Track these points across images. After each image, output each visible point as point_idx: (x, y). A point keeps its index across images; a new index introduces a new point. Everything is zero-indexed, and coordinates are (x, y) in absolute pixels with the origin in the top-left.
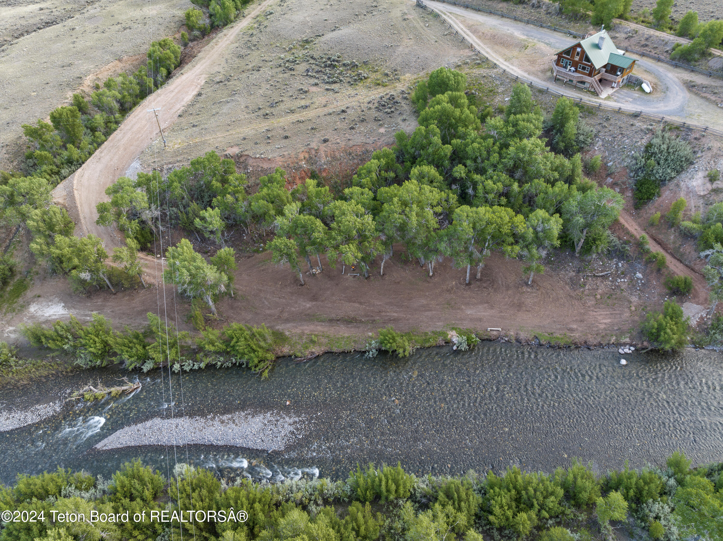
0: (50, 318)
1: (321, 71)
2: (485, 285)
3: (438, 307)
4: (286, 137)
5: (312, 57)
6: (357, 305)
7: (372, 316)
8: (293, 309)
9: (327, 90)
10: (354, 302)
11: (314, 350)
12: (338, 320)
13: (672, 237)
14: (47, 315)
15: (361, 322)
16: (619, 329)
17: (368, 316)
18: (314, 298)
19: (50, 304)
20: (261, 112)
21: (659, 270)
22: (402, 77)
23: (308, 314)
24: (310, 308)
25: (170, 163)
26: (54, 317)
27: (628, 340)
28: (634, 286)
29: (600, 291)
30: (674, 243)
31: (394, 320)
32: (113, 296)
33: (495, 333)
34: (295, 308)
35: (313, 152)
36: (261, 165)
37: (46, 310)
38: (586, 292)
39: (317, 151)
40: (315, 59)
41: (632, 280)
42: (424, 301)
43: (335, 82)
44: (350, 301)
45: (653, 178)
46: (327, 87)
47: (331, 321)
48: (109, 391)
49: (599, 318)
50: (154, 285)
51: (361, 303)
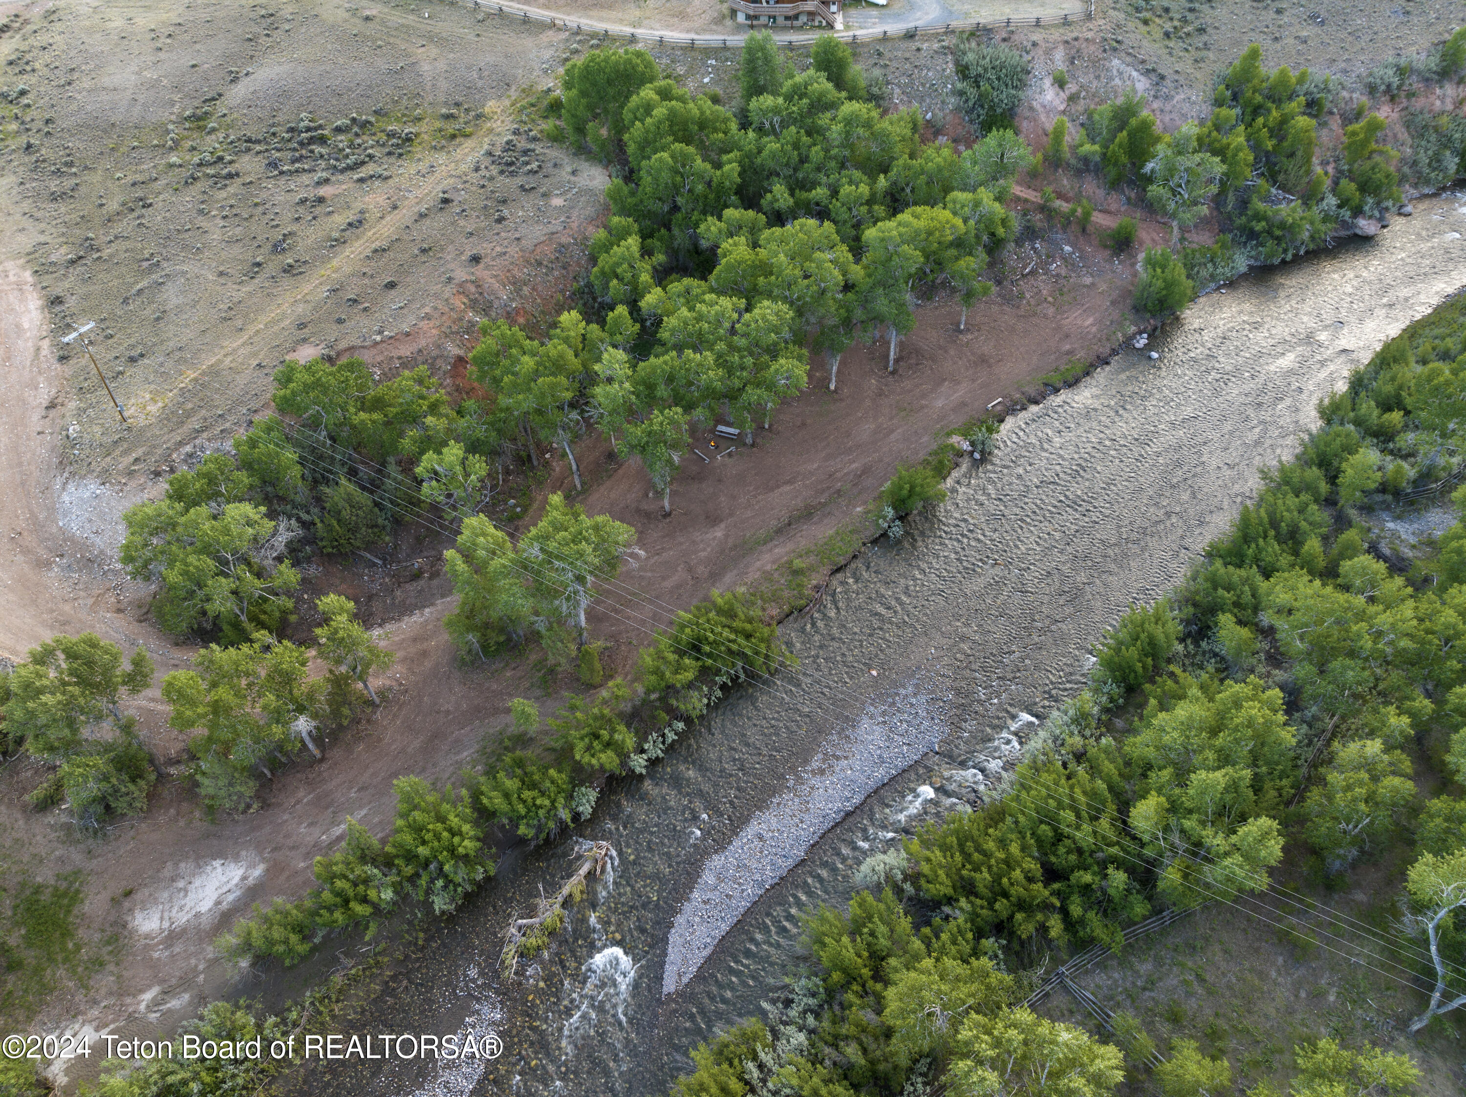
0: (225, 906)
1: (301, 156)
2: (913, 361)
3: (895, 421)
4: (391, 285)
5: (249, 141)
6: (787, 488)
7: (829, 488)
8: (703, 554)
9: (361, 180)
10: (778, 487)
11: (814, 582)
12: (789, 524)
13: (1065, 182)
14: (205, 906)
15: (824, 505)
16: (1112, 322)
17: (823, 491)
18: (713, 520)
19: (181, 884)
20: (271, 268)
21: (1084, 230)
22: (487, 110)
23: (736, 546)
24: (727, 536)
25: (181, 444)
26: (231, 897)
27: (1133, 329)
28: (1073, 265)
29: (1045, 292)
30: (1072, 188)
31: (864, 472)
32: (324, 766)
33: (999, 408)
34: (704, 550)
35: (473, 289)
36: (395, 353)
37: (189, 901)
38: (1033, 302)
39: (477, 283)
40: (258, 142)
41: (1064, 259)
42: (869, 427)
43: (363, 163)
44: (772, 490)
45: (999, 111)
46: (356, 177)
47: (779, 531)
48: (560, 899)
49: (1079, 322)
50: (390, 689)
51: (789, 482)
